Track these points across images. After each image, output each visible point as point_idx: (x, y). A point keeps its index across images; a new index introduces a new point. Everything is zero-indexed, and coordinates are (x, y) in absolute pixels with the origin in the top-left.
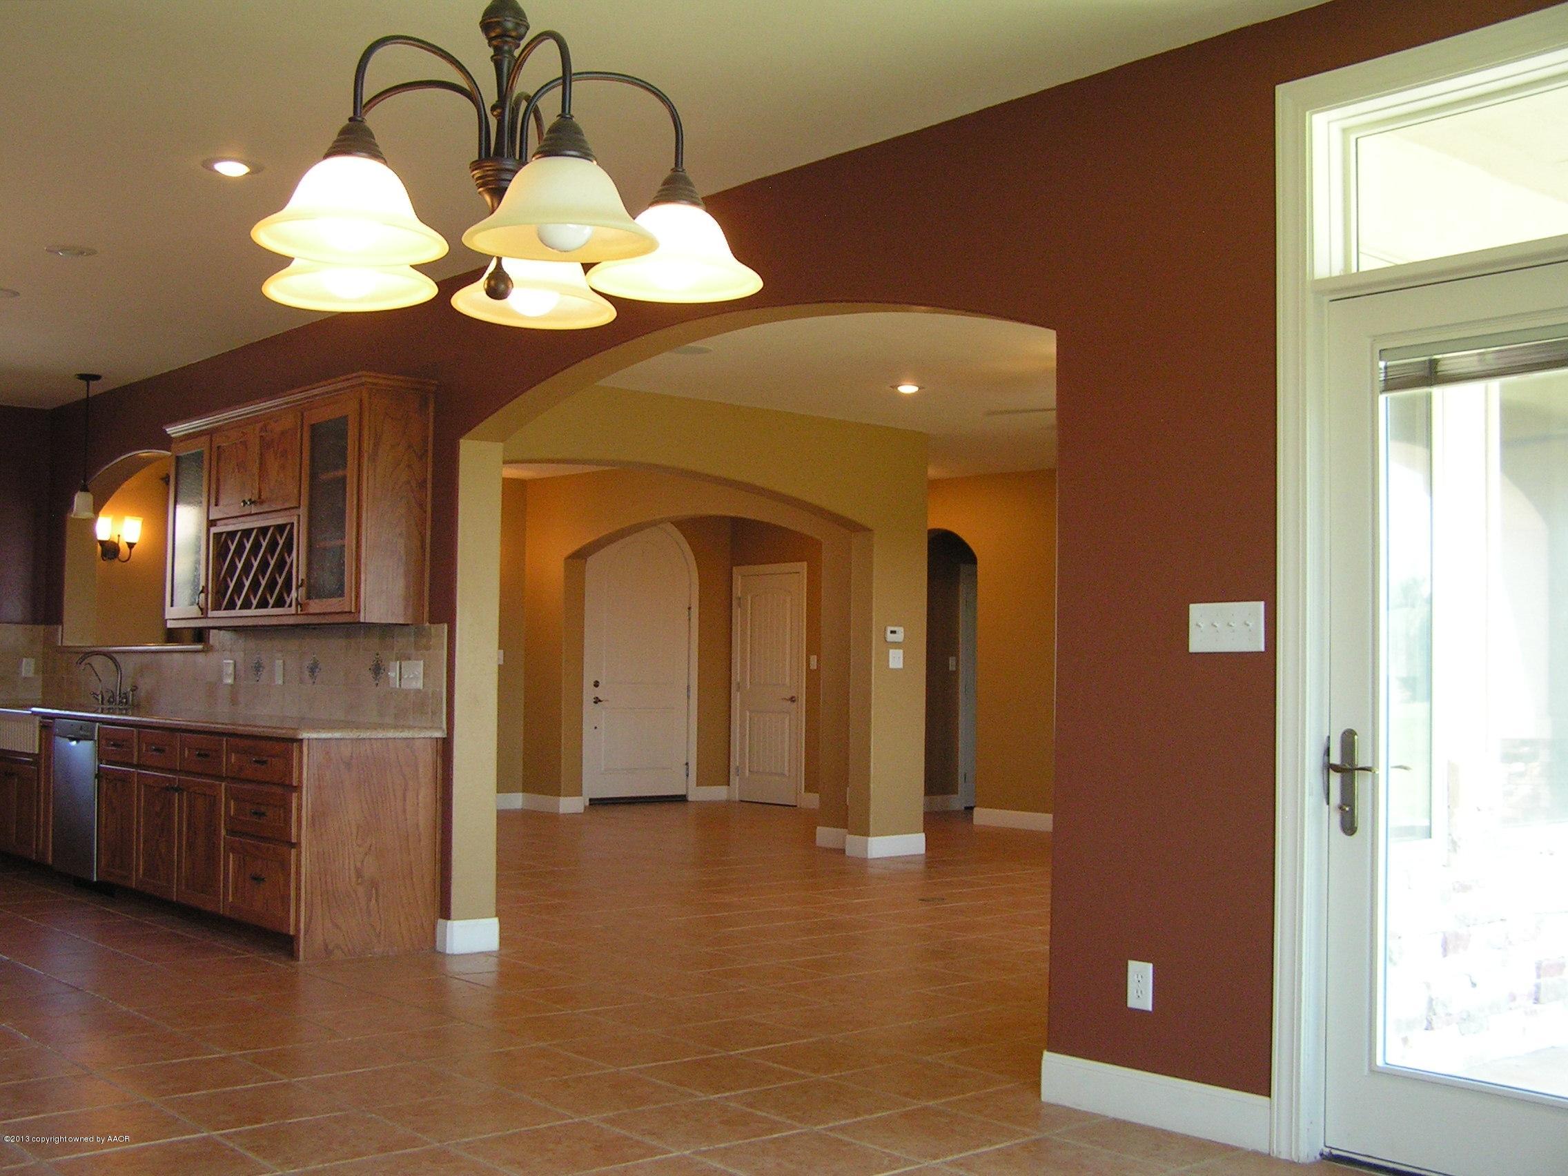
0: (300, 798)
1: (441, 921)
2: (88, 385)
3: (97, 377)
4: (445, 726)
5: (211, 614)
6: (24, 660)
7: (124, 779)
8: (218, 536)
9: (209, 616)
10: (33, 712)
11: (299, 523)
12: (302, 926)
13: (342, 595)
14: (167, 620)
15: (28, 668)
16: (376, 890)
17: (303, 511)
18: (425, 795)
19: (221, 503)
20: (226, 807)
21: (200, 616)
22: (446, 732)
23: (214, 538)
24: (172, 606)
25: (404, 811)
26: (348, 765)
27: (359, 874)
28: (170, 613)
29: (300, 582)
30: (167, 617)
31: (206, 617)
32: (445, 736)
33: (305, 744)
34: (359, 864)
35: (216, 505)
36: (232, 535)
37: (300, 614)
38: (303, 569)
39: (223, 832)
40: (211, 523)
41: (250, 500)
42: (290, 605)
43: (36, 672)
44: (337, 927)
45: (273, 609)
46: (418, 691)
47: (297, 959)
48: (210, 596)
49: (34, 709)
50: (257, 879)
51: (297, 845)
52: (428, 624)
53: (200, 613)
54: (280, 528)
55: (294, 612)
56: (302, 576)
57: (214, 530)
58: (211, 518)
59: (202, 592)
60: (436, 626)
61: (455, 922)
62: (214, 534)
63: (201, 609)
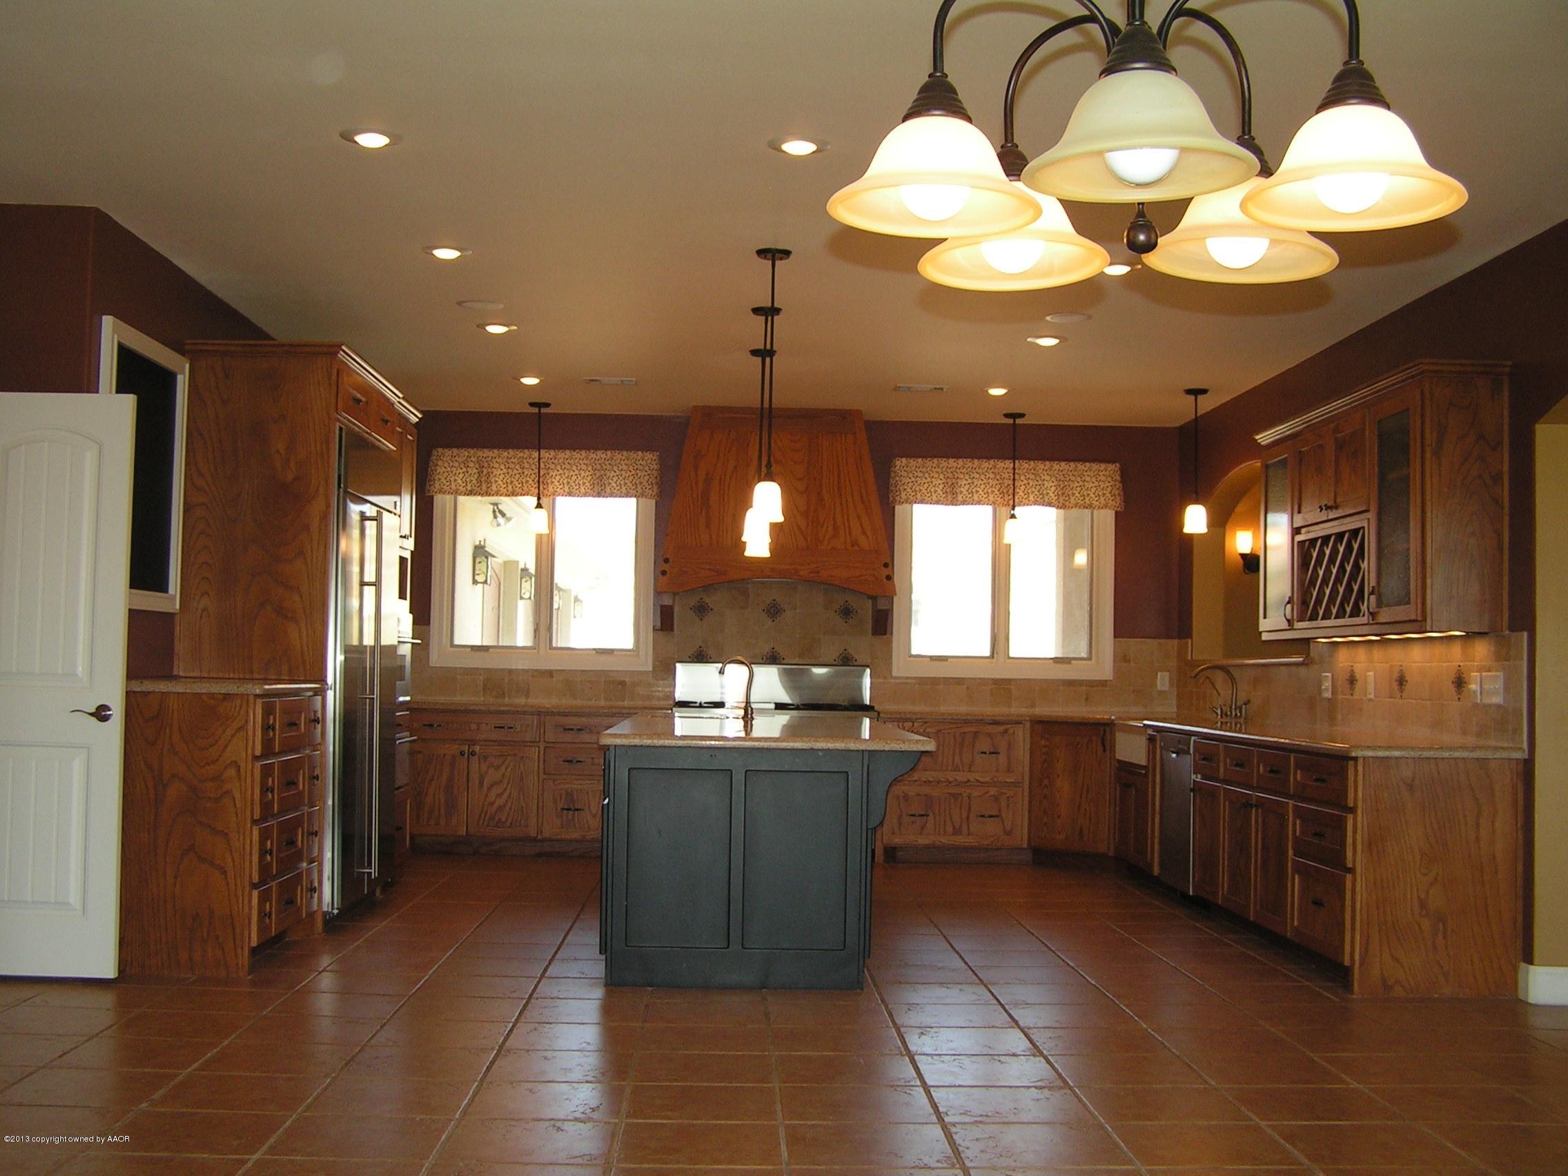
0: (1355, 820)
1: (1523, 965)
2: (1196, 400)
3: (1204, 391)
4: (1525, 746)
5: (1298, 625)
6: (1159, 674)
7: (1212, 794)
8: (1301, 543)
9: (1295, 627)
10: (1144, 725)
11: (1369, 525)
12: (1357, 957)
13: (1408, 603)
14: (1261, 632)
15: (1163, 681)
16: (1444, 924)
17: (1372, 515)
18: (1503, 823)
19: (1303, 509)
20: (1294, 826)
21: (1288, 628)
22: (1527, 752)
23: (1298, 546)
24: (1265, 618)
25: (1478, 839)
26: (1410, 787)
27: (1423, 905)
28: (1264, 625)
29: (1371, 589)
30: (1261, 630)
31: (1292, 629)
32: (1526, 757)
33: (1360, 762)
34: (1423, 896)
35: (1299, 512)
36: (1313, 542)
37: (1372, 624)
38: (1373, 575)
39: (1291, 853)
40: (1296, 531)
41: (1325, 505)
42: (1364, 615)
43: (1171, 685)
44: (1396, 960)
45: (1350, 619)
46: (1498, 706)
47: (1352, 992)
48: (1295, 606)
49: (1146, 722)
50: (1317, 903)
51: (1351, 871)
52: (1507, 632)
53: (1287, 624)
54: (1355, 533)
55: (1366, 622)
56: (1373, 583)
57: (1299, 538)
58: (1295, 526)
59: (1288, 603)
60: (1516, 633)
61: (1537, 967)
62: (1299, 542)
63: (1288, 620)
